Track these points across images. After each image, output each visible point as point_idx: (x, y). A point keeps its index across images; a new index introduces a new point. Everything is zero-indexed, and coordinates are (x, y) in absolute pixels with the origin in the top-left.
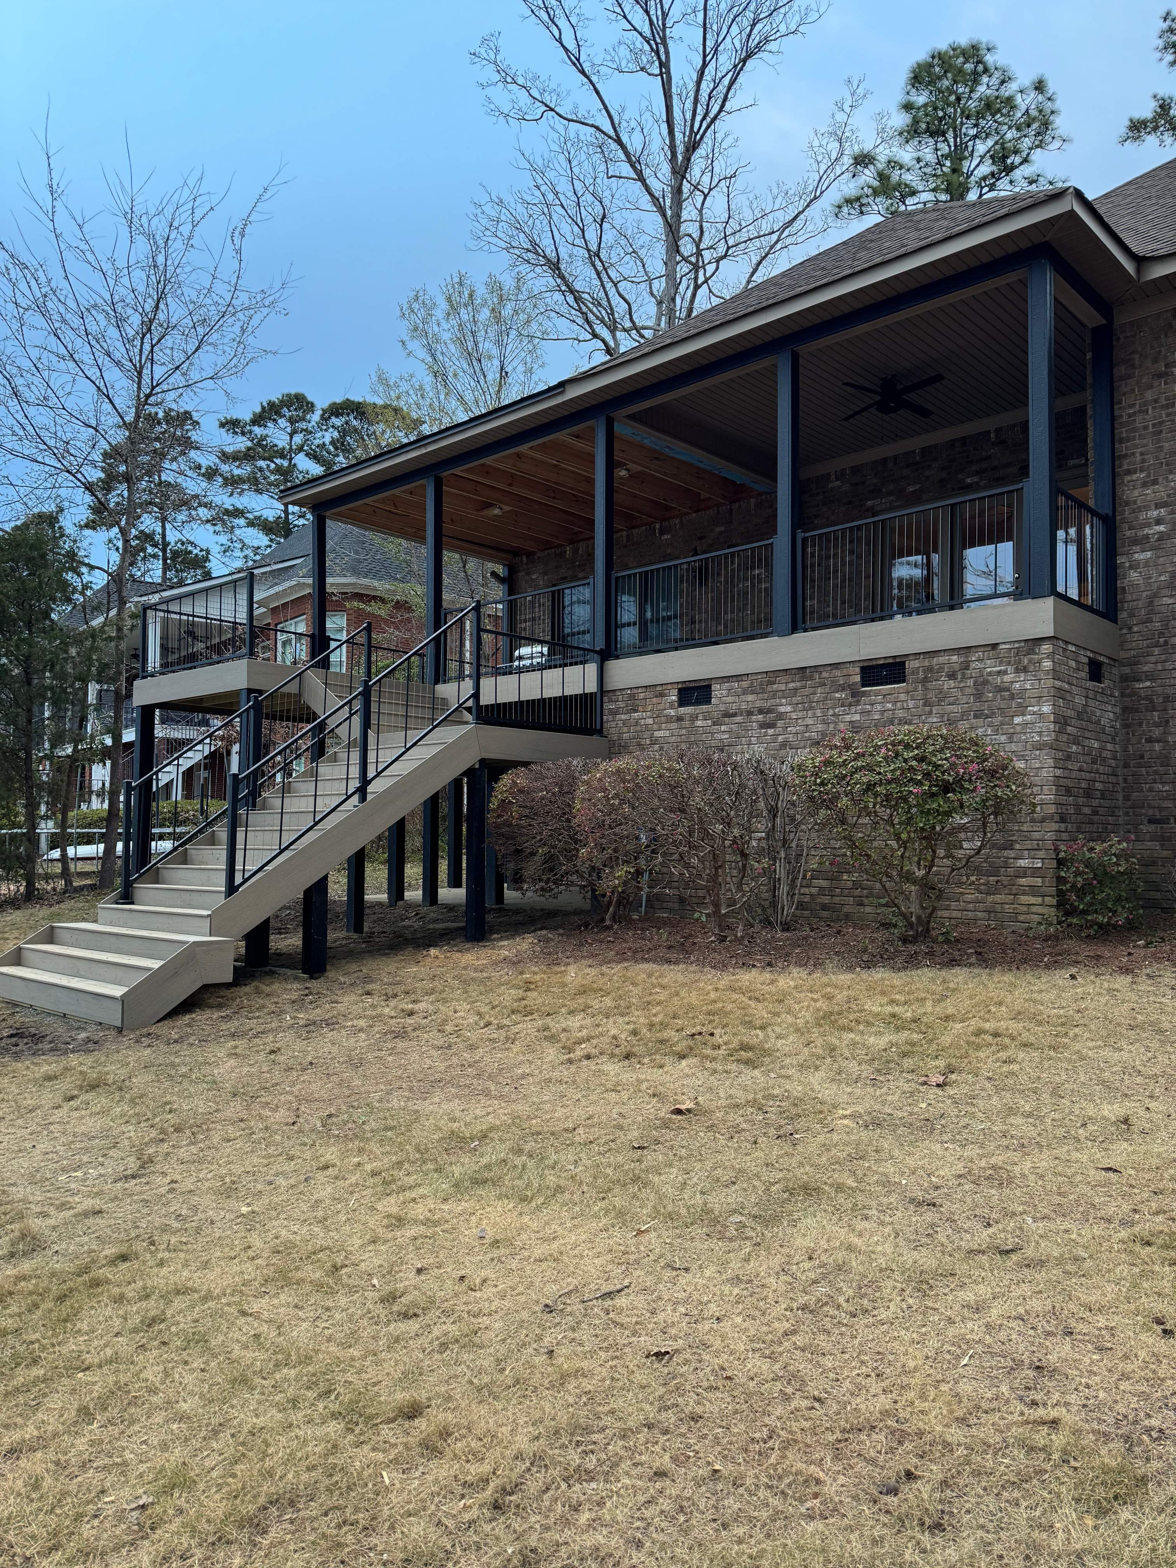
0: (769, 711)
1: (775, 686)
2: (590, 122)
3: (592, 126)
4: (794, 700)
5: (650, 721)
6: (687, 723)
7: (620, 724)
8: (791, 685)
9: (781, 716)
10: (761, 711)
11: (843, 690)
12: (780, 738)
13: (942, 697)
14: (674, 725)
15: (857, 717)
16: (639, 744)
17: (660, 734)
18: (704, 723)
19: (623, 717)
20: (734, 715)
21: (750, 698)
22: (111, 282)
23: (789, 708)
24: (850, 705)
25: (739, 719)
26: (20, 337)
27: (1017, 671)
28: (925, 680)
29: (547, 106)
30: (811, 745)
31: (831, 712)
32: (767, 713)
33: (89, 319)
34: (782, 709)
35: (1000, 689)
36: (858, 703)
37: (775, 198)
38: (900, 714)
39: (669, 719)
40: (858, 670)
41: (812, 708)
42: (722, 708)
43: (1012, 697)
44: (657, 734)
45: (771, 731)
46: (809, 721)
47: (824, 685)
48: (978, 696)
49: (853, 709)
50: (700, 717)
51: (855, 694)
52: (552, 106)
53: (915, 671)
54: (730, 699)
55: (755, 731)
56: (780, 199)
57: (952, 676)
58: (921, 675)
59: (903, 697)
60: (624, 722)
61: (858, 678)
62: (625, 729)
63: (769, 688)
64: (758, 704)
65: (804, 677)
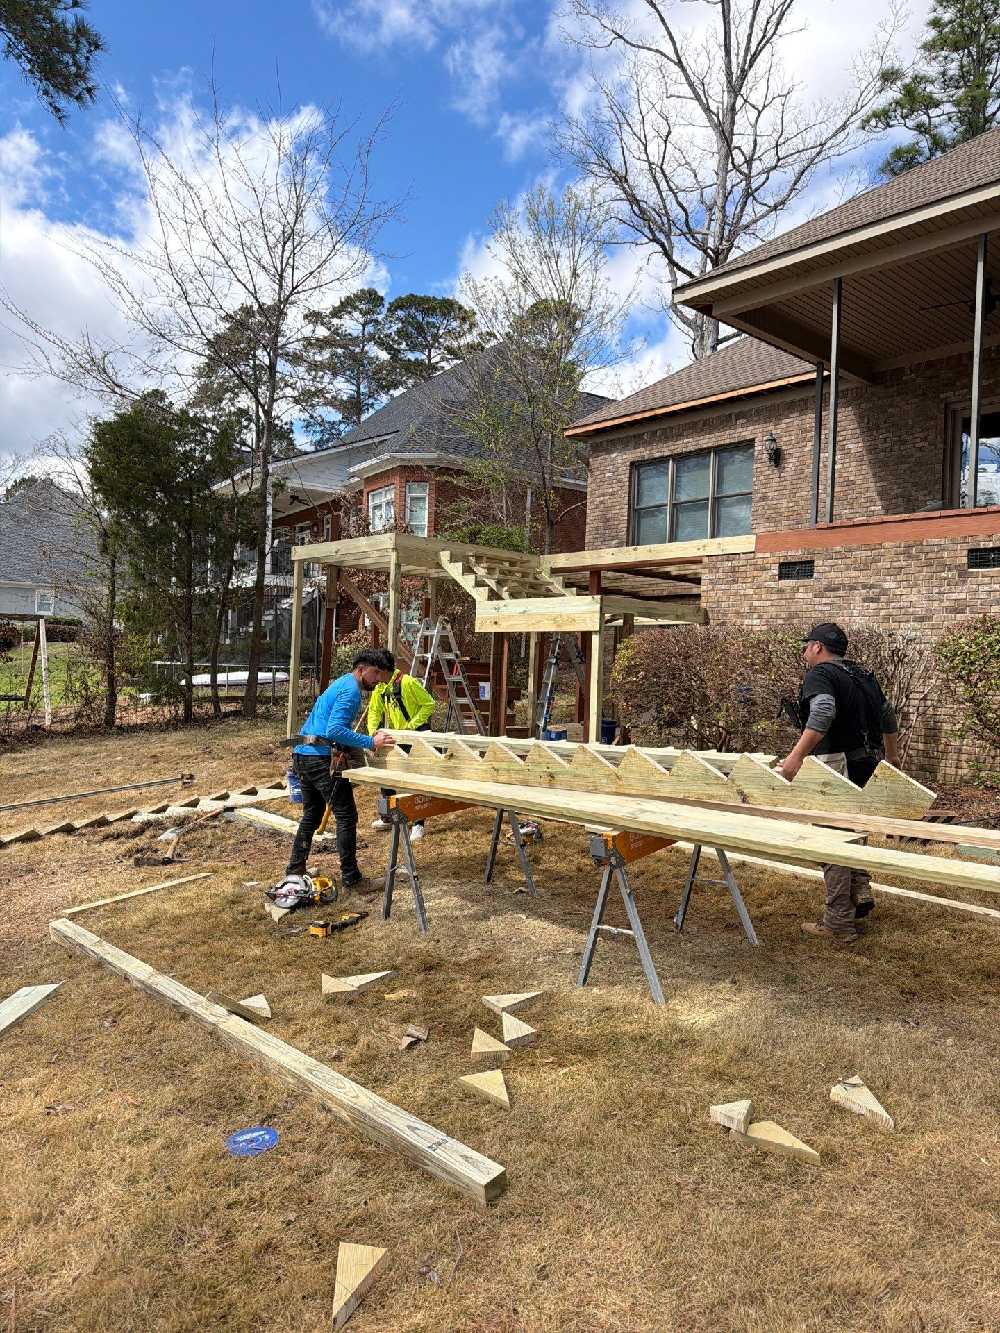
0: (872, 587)
1: (880, 565)
2: (654, 48)
3: (657, 51)
4: (901, 577)
5: (751, 592)
6: (788, 595)
7: (720, 593)
8: (897, 564)
9: (885, 592)
10: (864, 587)
11: (950, 570)
12: (883, 612)
14: (775, 596)
15: (963, 596)
16: (738, 612)
17: (761, 603)
18: (806, 595)
19: (723, 587)
20: (838, 589)
21: (854, 574)
22: (261, 198)
23: (893, 585)
24: (956, 584)
25: (841, 593)
26: (188, 248)
29: (616, 34)
30: (915, 620)
31: (936, 590)
32: (870, 588)
33: (244, 231)
34: (886, 585)
36: (964, 583)
37: (818, 113)
39: (770, 591)
40: (966, 552)
41: (919, 586)
42: (825, 582)
44: (756, 604)
45: (873, 605)
46: (914, 598)
47: (931, 565)
49: (959, 588)
50: (801, 590)
51: (962, 575)
52: (621, 33)
54: (833, 574)
55: (857, 604)
56: (822, 112)
60: (724, 591)
61: (965, 560)
62: (725, 598)
63: (873, 566)
64: (862, 580)
65: (910, 557)
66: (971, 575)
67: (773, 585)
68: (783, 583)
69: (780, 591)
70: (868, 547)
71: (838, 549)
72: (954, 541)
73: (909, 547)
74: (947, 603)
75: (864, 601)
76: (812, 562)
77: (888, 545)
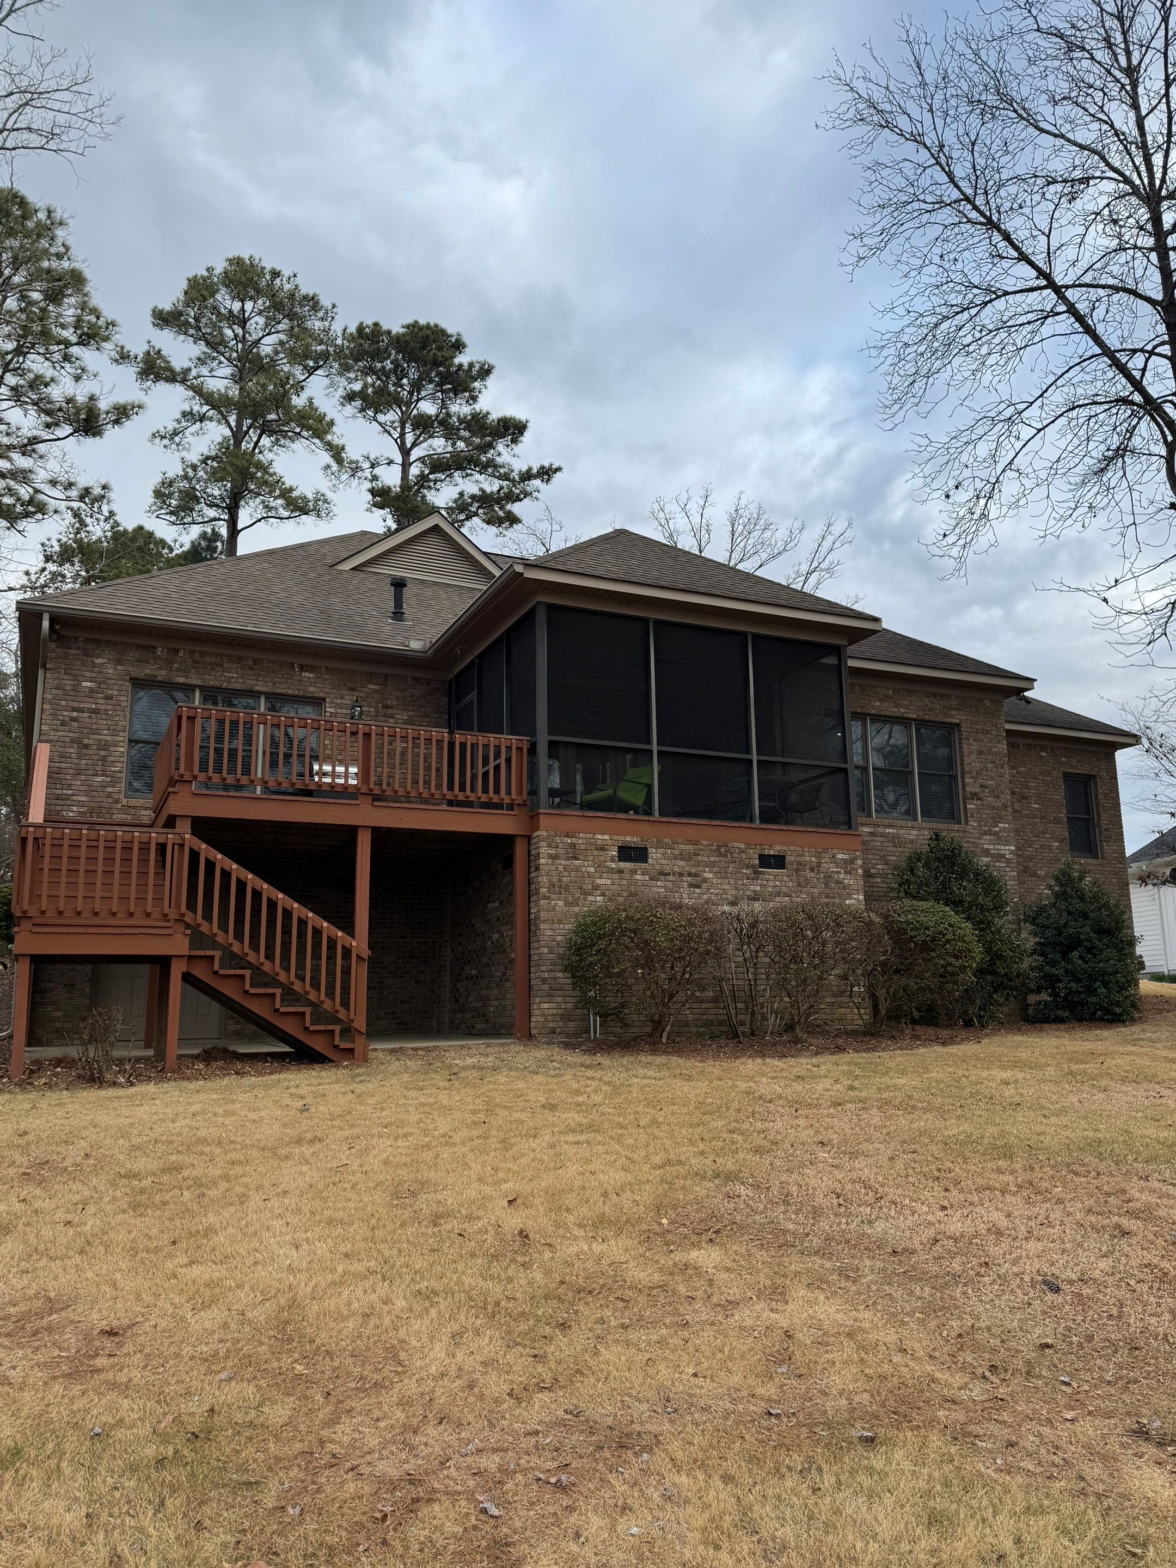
0: (696, 875)
4: (715, 869)
5: (592, 870)
6: (628, 876)
7: (560, 868)
9: (705, 880)
10: (690, 875)
11: (748, 868)
12: (705, 897)
13: (808, 882)
14: (616, 876)
15: (758, 888)
17: (602, 881)
18: (642, 877)
20: (669, 874)
21: (681, 863)
23: (711, 876)
25: (671, 878)
27: (846, 873)
28: (797, 870)
31: (740, 882)
32: (694, 876)
34: (706, 875)
35: (838, 882)
36: (757, 879)
38: (784, 889)
39: (612, 871)
41: (727, 877)
42: (658, 867)
43: (844, 888)
44: (599, 881)
45: (698, 891)
46: (726, 887)
48: (827, 885)
49: (755, 882)
51: (755, 872)
53: (791, 864)
54: (664, 862)
55: (685, 888)
57: (812, 870)
58: (795, 866)
59: (785, 878)
60: (565, 867)
61: (757, 862)
63: (694, 858)
64: (687, 869)
65: (721, 855)
66: (762, 873)
67: (613, 865)
68: (622, 865)
69: (620, 871)
70: (690, 842)
71: (667, 840)
72: (749, 846)
73: (720, 846)
74: (748, 893)
75: (691, 886)
76: (646, 849)
77: (705, 843)
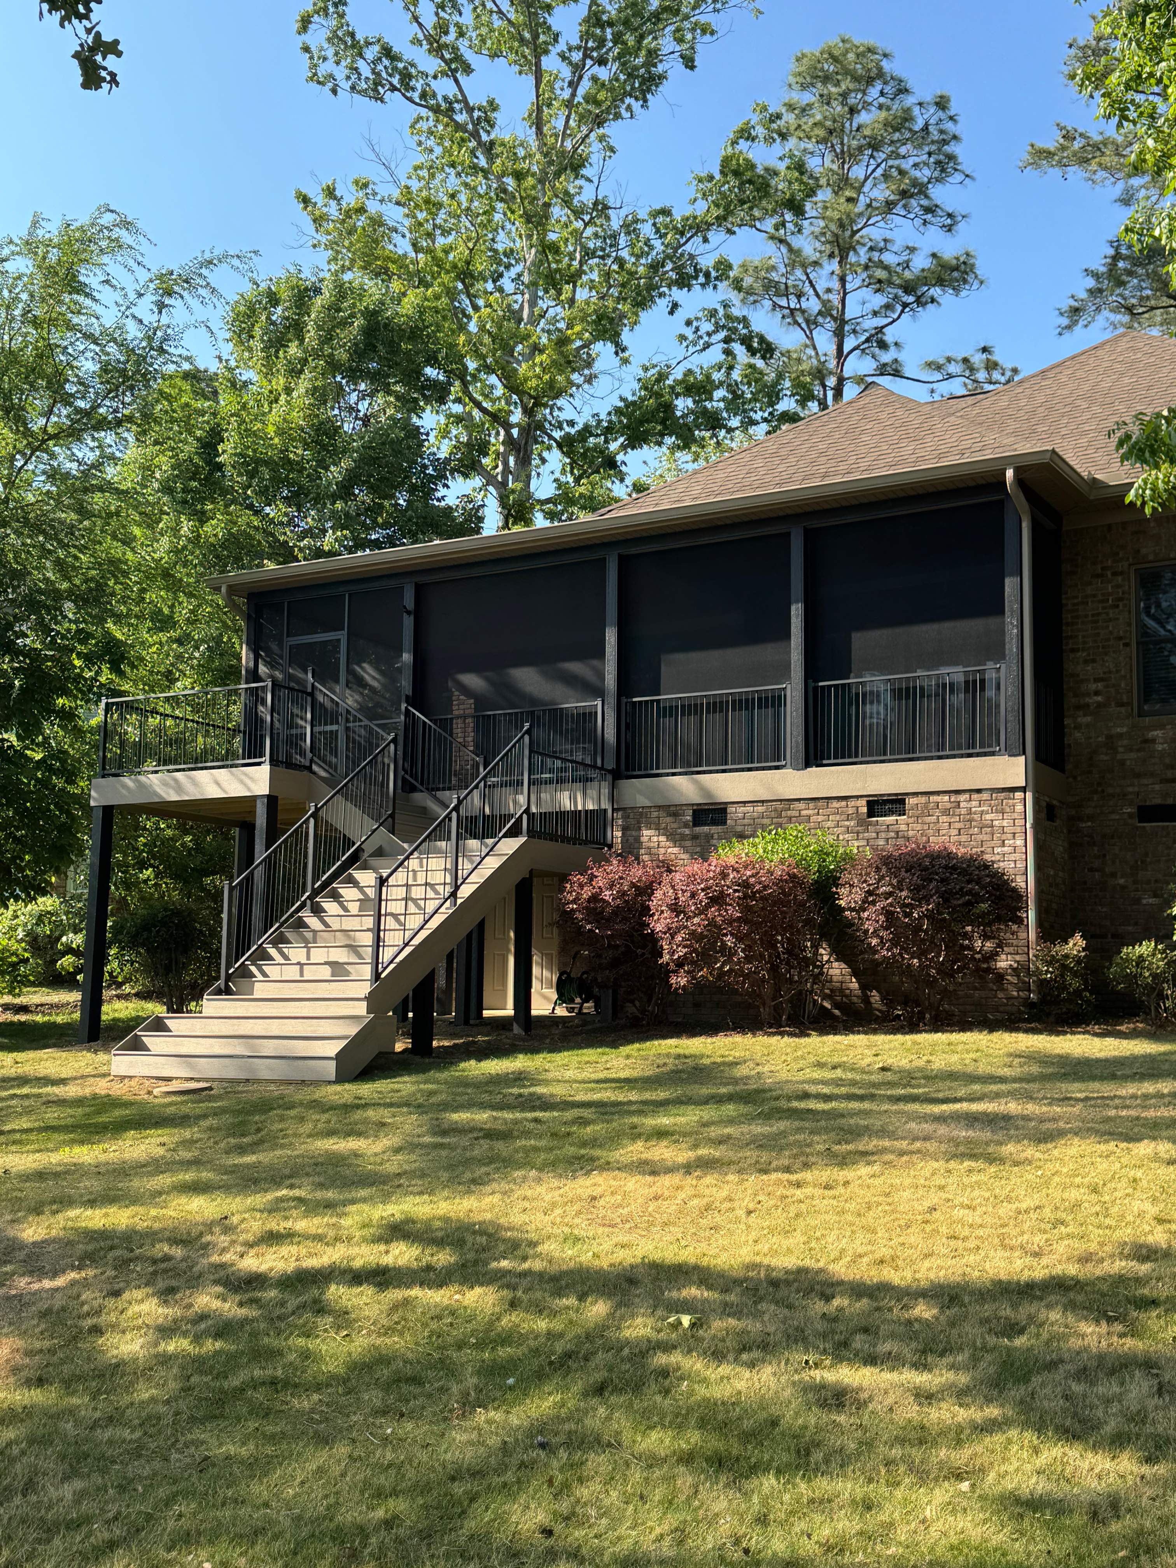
1: (789, 812)
7: (631, 839)
8: (805, 812)
11: (852, 819)
13: (937, 829)
19: (634, 833)
24: (858, 832)
27: (997, 811)
28: (922, 815)
36: (865, 831)
40: (865, 803)
42: (738, 829)
43: (993, 832)
47: (835, 814)
48: (966, 830)
50: (715, 836)
51: (863, 823)
53: (914, 807)
57: (944, 813)
58: (919, 810)
59: (904, 827)
60: (636, 838)
61: (865, 810)
62: (637, 845)
66: (870, 824)
67: (687, 831)
68: (697, 829)
69: (695, 837)
